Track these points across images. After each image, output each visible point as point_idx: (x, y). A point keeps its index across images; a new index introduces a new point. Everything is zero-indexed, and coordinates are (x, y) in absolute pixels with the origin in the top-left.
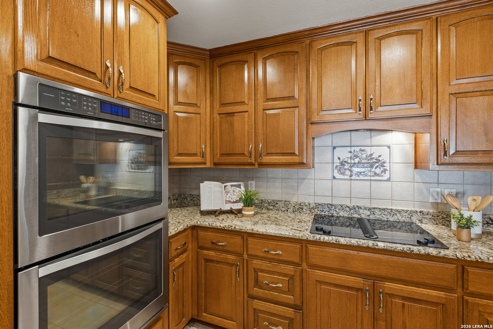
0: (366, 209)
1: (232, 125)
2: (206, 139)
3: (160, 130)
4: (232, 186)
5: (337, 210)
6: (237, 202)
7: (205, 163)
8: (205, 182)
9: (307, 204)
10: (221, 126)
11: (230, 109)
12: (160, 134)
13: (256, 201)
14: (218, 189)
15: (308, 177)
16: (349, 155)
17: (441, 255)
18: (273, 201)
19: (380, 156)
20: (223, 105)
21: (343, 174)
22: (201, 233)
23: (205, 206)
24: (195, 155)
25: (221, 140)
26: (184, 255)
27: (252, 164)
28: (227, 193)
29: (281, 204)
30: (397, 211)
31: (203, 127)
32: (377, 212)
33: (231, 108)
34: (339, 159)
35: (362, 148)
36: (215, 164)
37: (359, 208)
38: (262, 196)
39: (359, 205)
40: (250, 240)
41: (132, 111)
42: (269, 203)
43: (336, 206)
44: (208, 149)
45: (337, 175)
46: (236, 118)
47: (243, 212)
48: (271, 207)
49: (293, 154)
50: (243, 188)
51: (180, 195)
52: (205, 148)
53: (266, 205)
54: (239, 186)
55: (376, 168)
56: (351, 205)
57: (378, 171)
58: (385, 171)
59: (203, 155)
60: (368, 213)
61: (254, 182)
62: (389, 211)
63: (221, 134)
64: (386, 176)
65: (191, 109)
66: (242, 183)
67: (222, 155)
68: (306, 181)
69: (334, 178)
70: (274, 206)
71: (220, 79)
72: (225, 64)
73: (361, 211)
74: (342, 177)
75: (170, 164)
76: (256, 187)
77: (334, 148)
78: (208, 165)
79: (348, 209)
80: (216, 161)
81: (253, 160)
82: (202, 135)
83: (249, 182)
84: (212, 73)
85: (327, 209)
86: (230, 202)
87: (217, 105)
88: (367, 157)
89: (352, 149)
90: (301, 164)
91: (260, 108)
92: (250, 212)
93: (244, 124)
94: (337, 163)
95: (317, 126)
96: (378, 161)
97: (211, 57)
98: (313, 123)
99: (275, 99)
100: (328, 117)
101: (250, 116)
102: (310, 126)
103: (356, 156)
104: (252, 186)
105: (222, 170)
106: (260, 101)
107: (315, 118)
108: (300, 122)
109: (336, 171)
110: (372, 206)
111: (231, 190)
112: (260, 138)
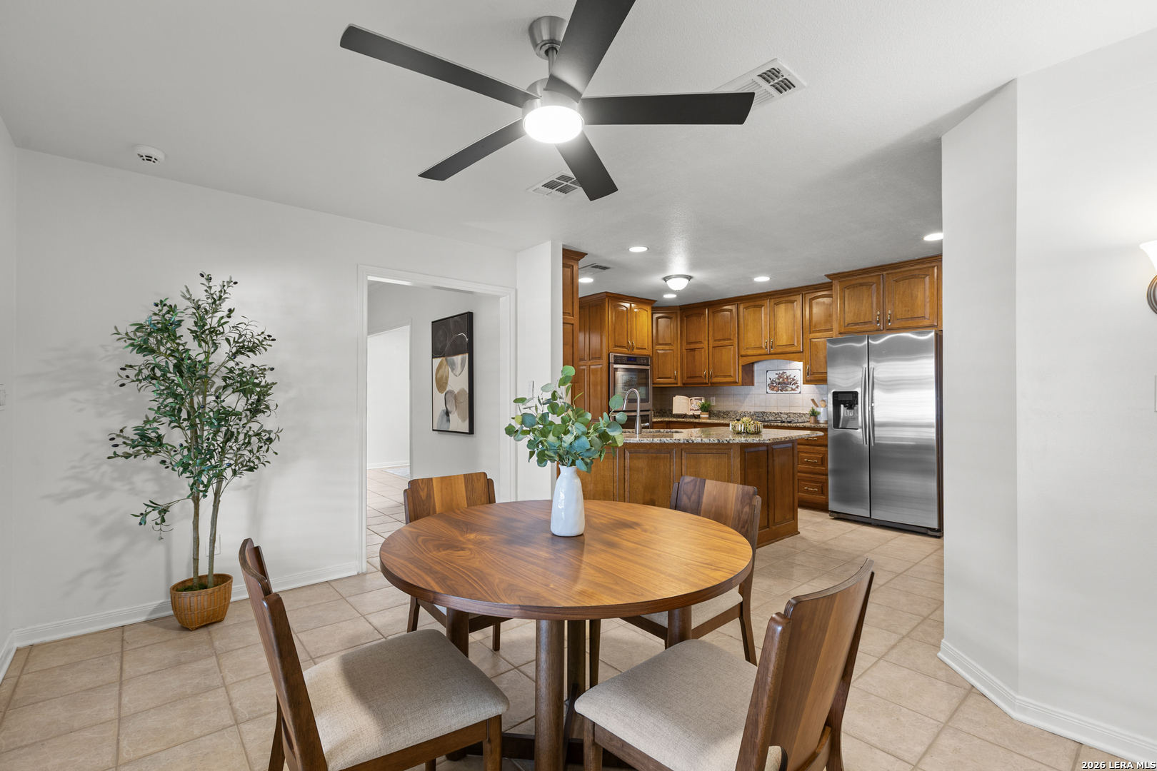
0: (785, 413)
1: (694, 357)
2: (677, 367)
3: (648, 365)
4: (695, 399)
5: (768, 415)
6: (698, 410)
7: (676, 384)
8: (676, 396)
10: (687, 358)
11: (693, 346)
12: (648, 367)
13: (715, 412)
14: (685, 401)
15: (752, 393)
16: (777, 376)
18: (727, 411)
19: (795, 376)
20: (688, 343)
21: (773, 390)
24: (670, 378)
25: (687, 368)
27: (706, 384)
28: (692, 404)
29: (732, 413)
30: (803, 414)
31: (675, 359)
32: (792, 415)
34: (770, 379)
35: (784, 371)
36: (684, 384)
37: (781, 413)
38: (720, 409)
41: (637, 359)
42: (724, 413)
43: (767, 413)
44: (679, 374)
45: (769, 391)
46: (697, 352)
47: (701, 416)
48: (725, 416)
49: (730, 376)
50: (703, 401)
51: (661, 410)
52: (677, 373)
54: (701, 400)
55: (793, 385)
56: (776, 411)
57: (794, 387)
58: (797, 387)
59: (676, 378)
61: (714, 398)
62: (799, 414)
63: (687, 363)
64: (798, 391)
65: (667, 347)
66: (702, 398)
67: (688, 377)
68: (749, 396)
69: (767, 393)
71: (686, 325)
72: (689, 316)
73: (782, 415)
74: (771, 392)
75: (654, 384)
76: (716, 401)
77: (767, 371)
78: (679, 385)
80: (684, 382)
81: (706, 381)
82: (675, 364)
83: (712, 398)
84: (682, 321)
85: (761, 415)
86: (693, 409)
87: (684, 344)
88: (787, 377)
89: (778, 372)
90: (735, 383)
91: (711, 346)
92: (705, 415)
93: (702, 357)
94: (769, 382)
95: (744, 358)
96: (794, 380)
97: (681, 310)
98: (742, 356)
99: (719, 340)
100: (750, 352)
101: (705, 351)
102: (740, 358)
103: (780, 377)
104: (713, 401)
105: (688, 389)
106: (711, 342)
107: (743, 353)
108: (734, 355)
109: (768, 388)
110: (789, 412)
111: (694, 402)
112: (711, 366)
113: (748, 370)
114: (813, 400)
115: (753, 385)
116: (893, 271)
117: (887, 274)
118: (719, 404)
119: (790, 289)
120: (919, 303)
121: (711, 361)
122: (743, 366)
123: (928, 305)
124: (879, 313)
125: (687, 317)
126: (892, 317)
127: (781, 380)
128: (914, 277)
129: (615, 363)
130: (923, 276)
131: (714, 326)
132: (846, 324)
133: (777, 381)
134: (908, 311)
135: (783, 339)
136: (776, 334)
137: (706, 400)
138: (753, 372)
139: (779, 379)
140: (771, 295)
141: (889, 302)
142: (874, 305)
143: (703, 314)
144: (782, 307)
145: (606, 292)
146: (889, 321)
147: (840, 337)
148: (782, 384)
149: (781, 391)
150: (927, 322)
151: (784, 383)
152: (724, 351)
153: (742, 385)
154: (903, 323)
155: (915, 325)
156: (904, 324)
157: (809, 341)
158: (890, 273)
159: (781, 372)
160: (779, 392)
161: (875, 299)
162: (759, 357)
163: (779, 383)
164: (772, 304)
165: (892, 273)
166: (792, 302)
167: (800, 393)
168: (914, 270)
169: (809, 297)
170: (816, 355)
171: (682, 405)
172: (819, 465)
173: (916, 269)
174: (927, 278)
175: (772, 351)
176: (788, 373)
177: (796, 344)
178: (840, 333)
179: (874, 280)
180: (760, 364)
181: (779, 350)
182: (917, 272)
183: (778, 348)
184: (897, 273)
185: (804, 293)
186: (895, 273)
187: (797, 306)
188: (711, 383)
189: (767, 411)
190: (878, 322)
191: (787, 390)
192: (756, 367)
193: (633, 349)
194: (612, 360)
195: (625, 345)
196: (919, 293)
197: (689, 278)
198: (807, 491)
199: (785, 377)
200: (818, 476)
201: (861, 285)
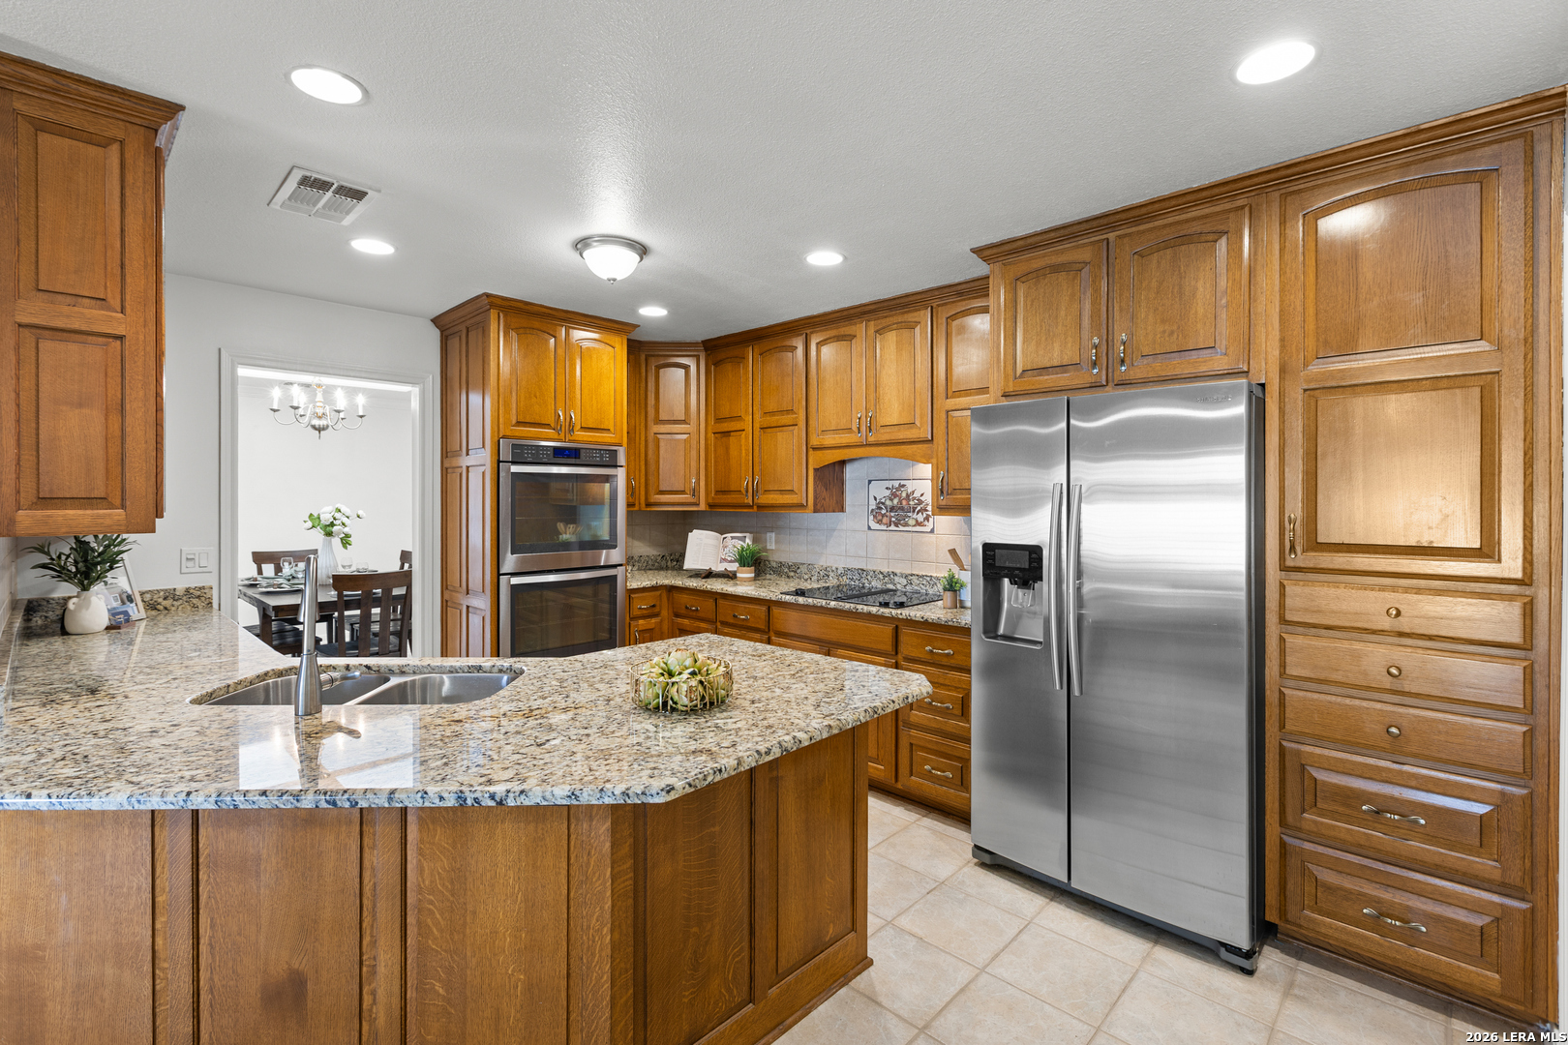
0: (902, 576)
1: (727, 449)
2: (698, 470)
3: (617, 467)
4: (733, 538)
5: (869, 577)
6: (731, 561)
7: (698, 505)
8: (695, 531)
9: (834, 569)
10: (715, 450)
11: (725, 426)
12: (615, 472)
13: (774, 565)
14: (711, 541)
15: (839, 527)
16: (888, 493)
17: (880, 613)
18: (795, 564)
19: (922, 495)
20: (718, 420)
21: (880, 522)
22: (676, 595)
23: (690, 563)
24: (683, 492)
25: (716, 472)
26: (653, 620)
27: (751, 505)
28: (724, 547)
29: (803, 569)
30: (937, 579)
31: (696, 452)
32: (914, 580)
33: (726, 424)
34: (875, 499)
35: (903, 482)
36: (711, 506)
37: (895, 574)
38: (782, 557)
39: (895, 571)
40: (721, 602)
41: (582, 451)
42: (789, 567)
43: (868, 573)
44: (702, 483)
45: (874, 525)
46: (732, 439)
47: (738, 575)
48: (792, 574)
49: (792, 491)
50: (748, 541)
52: (698, 480)
53: (786, 570)
54: (743, 539)
55: (918, 513)
56: (885, 570)
57: (920, 517)
58: (927, 518)
59: (695, 492)
60: (904, 582)
61: (773, 535)
62: (928, 579)
63: (715, 462)
64: (928, 527)
65: (676, 428)
66: (747, 535)
67: (718, 492)
68: (836, 533)
69: (869, 528)
70: (795, 572)
71: (715, 381)
72: (721, 361)
73: (896, 578)
74: (878, 526)
76: (776, 542)
77: (870, 482)
78: (702, 507)
79: (881, 576)
80: (712, 500)
81: (750, 501)
82: (694, 465)
83: (768, 534)
84: (708, 372)
85: (857, 577)
86: (725, 560)
87: (712, 422)
88: (908, 496)
89: (890, 484)
90: (801, 506)
91: (757, 426)
92: (747, 574)
93: (741, 448)
94: (873, 505)
95: (819, 452)
96: (920, 502)
97: (706, 350)
98: (814, 449)
99: (772, 413)
100: (830, 440)
101: (747, 438)
102: (811, 452)
103: (894, 495)
104: (771, 541)
105: (721, 514)
106: (757, 416)
107: (815, 441)
108: (800, 447)
109: (871, 517)
110: (909, 572)
111: (730, 542)
112: (757, 469)
113: (830, 481)
114: (953, 552)
115: (842, 509)
116: (1134, 229)
117: (1119, 237)
118: (777, 547)
119: (907, 296)
120: (1201, 311)
121: (756, 459)
122: (816, 470)
123: (1223, 315)
124: (1096, 340)
125: (716, 364)
126: (1129, 351)
127: (896, 501)
128: (1186, 239)
129: (514, 463)
130: (1211, 237)
131: (762, 383)
132: (1019, 371)
133: (888, 503)
134: (1172, 333)
135: (892, 411)
136: (877, 399)
137: (755, 541)
138: (842, 482)
139: (891, 500)
140: (870, 312)
141: (1121, 310)
142: (1086, 322)
143: (743, 358)
144: (891, 337)
145: (488, 295)
146: (1123, 362)
147: (1005, 402)
148: (897, 511)
149: (896, 525)
150: (1221, 363)
151: (902, 509)
152: (781, 436)
153: (815, 511)
154: (1157, 365)
155: (1188, 370)
156: (1159, 368)
157: (944, 416)
158: (1125, 235)
159: (896, 484)
160: (893, 527)
161: (1087, 306)
162: (847, 451)
163: (892, 509)
164: (871, 331)
165: (1129, 235)
166: (911, 326)
167: (932, 531)
168: (1187, 221)
169: (943, 314)
170: (959, 448)
171: (705, 549)
172: (953, 716)
173: (1194, 219)
174: (1223, 242)
175: (872, 439)
176: (910, 486)
177: (918, 423)
178: (1005, 395)
179: (1085, 255)
180: (856, 465)
181: (885, 437)
182: (1196, 227)
183: (882, 430)
184: (1143, 232)
185: (934, 305)
186: (1139, 233)
187: (921, 335)
188: (760, 507)
189: (870, 567)
190: (1094, 364)
191: (906, 525)
192: (850, 472)
193: (572, 430)
194: (506, 454)
195: (551, 421)
196: (1200, 284)
197: (643, 250)
198: (929, 776)
199: (904, 495)
200: (952, 743)
201: (1056, 269)
